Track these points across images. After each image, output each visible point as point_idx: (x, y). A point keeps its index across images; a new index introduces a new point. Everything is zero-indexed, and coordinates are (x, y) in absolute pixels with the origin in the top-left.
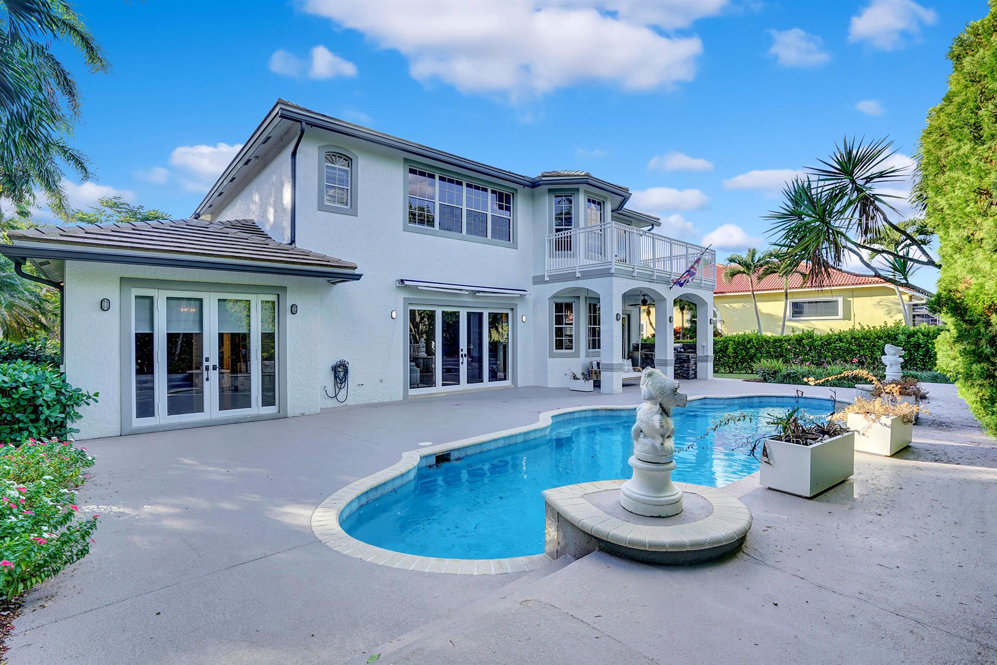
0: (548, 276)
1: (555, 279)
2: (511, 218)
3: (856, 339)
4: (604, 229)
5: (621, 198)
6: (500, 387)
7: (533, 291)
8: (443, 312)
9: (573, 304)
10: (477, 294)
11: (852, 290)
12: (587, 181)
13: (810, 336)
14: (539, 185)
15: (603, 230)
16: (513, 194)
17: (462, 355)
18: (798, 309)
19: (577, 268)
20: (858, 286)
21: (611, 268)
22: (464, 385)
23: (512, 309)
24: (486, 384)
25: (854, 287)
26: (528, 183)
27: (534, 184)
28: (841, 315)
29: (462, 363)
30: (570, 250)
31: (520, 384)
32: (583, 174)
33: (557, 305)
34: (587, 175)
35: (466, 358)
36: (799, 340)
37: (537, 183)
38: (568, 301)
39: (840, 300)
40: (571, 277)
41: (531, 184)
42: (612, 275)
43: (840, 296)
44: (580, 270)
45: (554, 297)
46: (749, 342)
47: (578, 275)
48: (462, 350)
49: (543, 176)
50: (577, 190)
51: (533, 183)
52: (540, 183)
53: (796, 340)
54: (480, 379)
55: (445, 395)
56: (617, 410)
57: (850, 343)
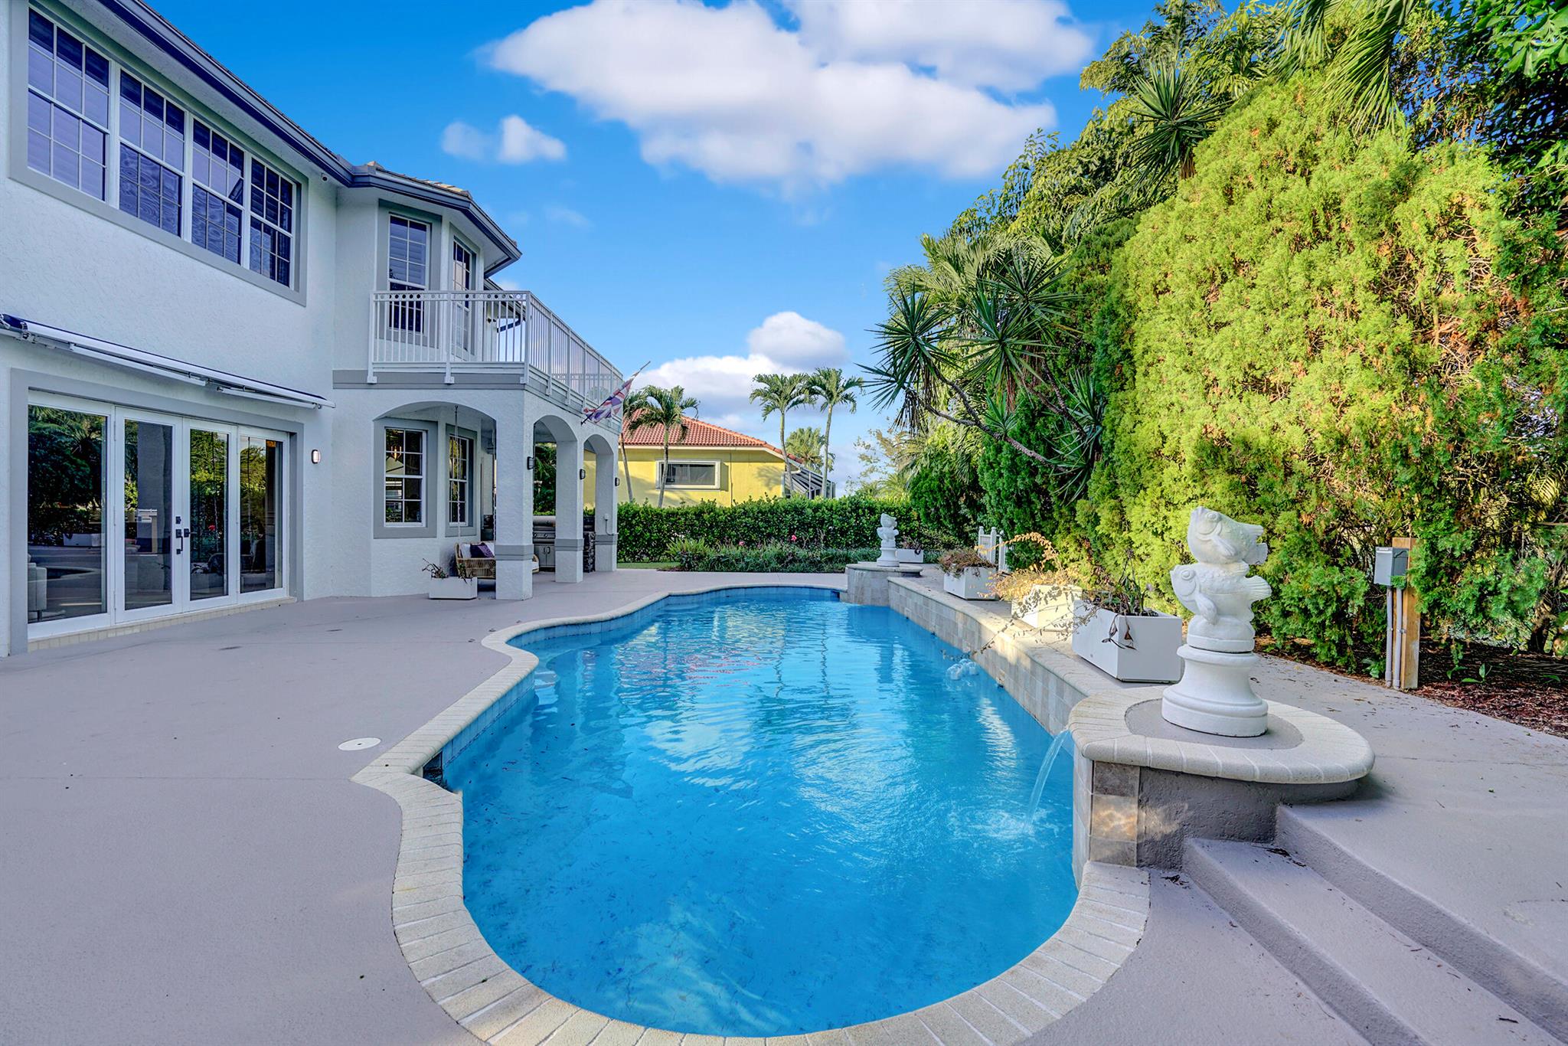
0: (375, 374)
1: (388, 381)
2: (292, 236)
3: (763, 514)
4: (474, 302)
5: (500, 255)
6: (267, 603)
7: (337, 402)
8: (129, 424)
9: (424, 434)
10: (226, 391)
11: (730, 452)
12: (464, 207)
13: (711, 508)
14: (369, 185)
15: (470, 304)
16: (299, 186)
17: (178, 533)
18: (670, 474)
19: (448, 366)
20: (738, 448)
21: (523, 375)
22: (182, 602)
23: (292, 435)
24: (235, 599)
25: (733, 448)
26: (342, 172)
27: (354, 180)
28: (717, 485)
29: (179, 551)
30: (418, 330)
31: (308, 594)
32: (459, 190)
33: (389, 432)
34: (465, 196)
35: (189, 539)
36: (699, 514)
37: (365, 180)
38: (414, 427)
39: (717, 465)
40: (434, 380)
41: (349, 178)
42: (523, 387)
43: (717, 459)
44: (454, 371)
45: (386, 417)
46: (634, 516)
47: (449, 379)
48: (178, 521)
49: (378, 169)
50: (438, 218)
51: (353, 177)
52: (372, 180)
53: (695, 514)
54: (219, 588)
55: (136, 630)
56: (584, 624)
57: (757, 519)
